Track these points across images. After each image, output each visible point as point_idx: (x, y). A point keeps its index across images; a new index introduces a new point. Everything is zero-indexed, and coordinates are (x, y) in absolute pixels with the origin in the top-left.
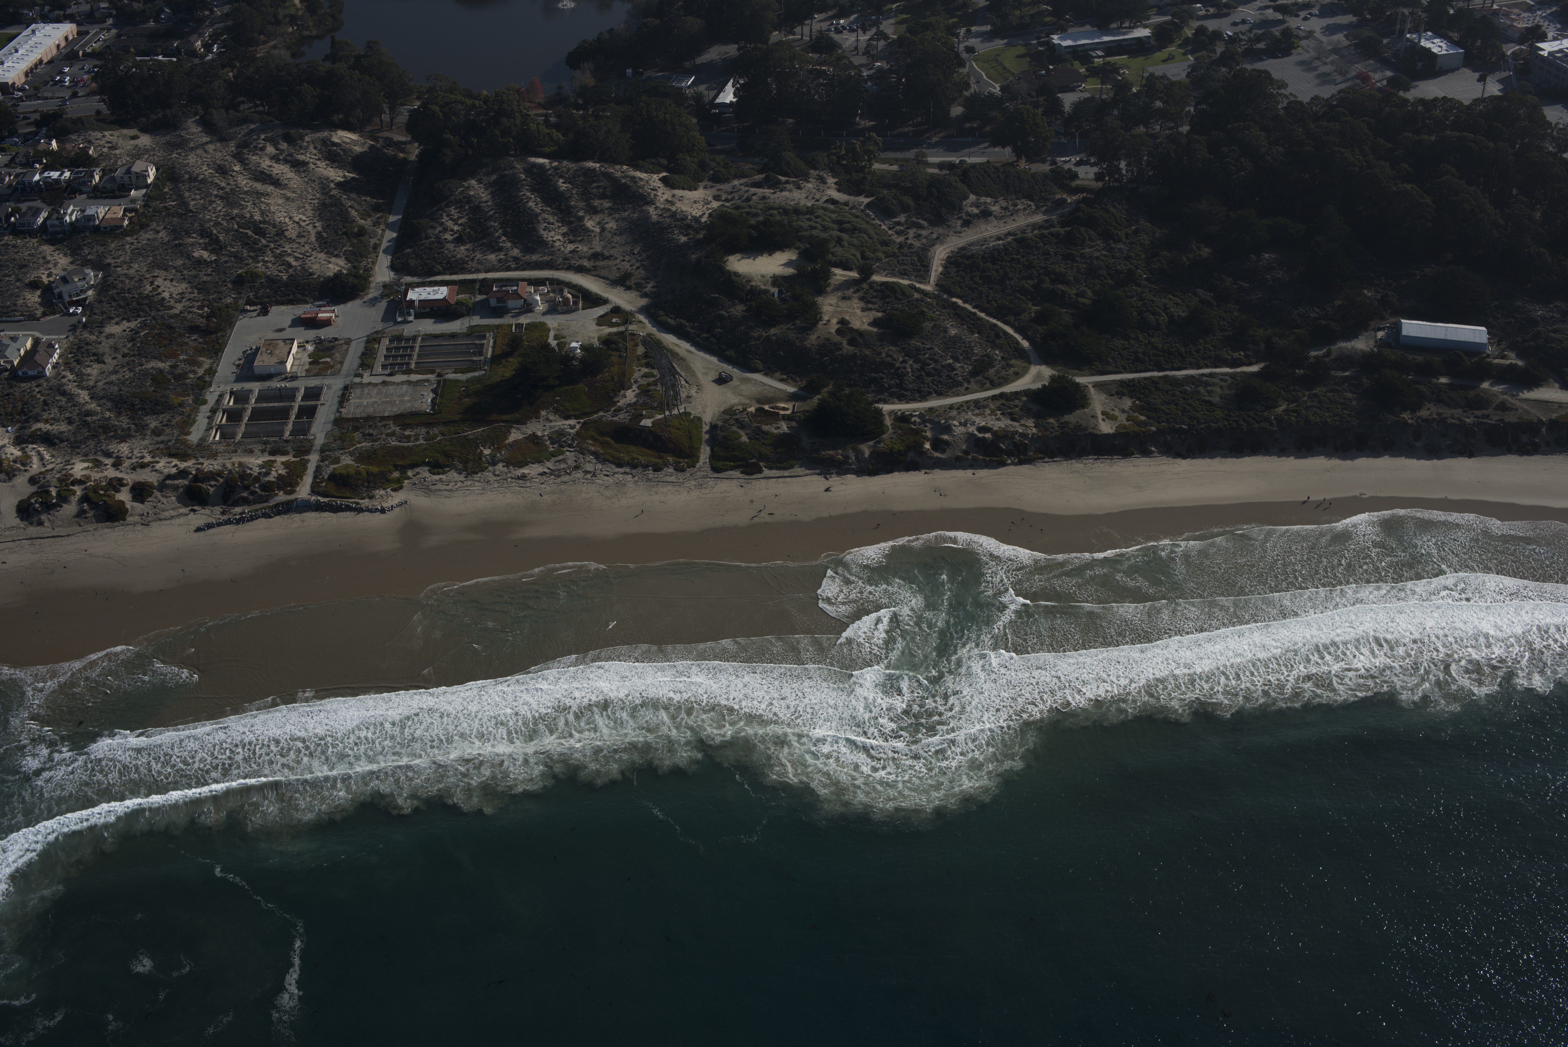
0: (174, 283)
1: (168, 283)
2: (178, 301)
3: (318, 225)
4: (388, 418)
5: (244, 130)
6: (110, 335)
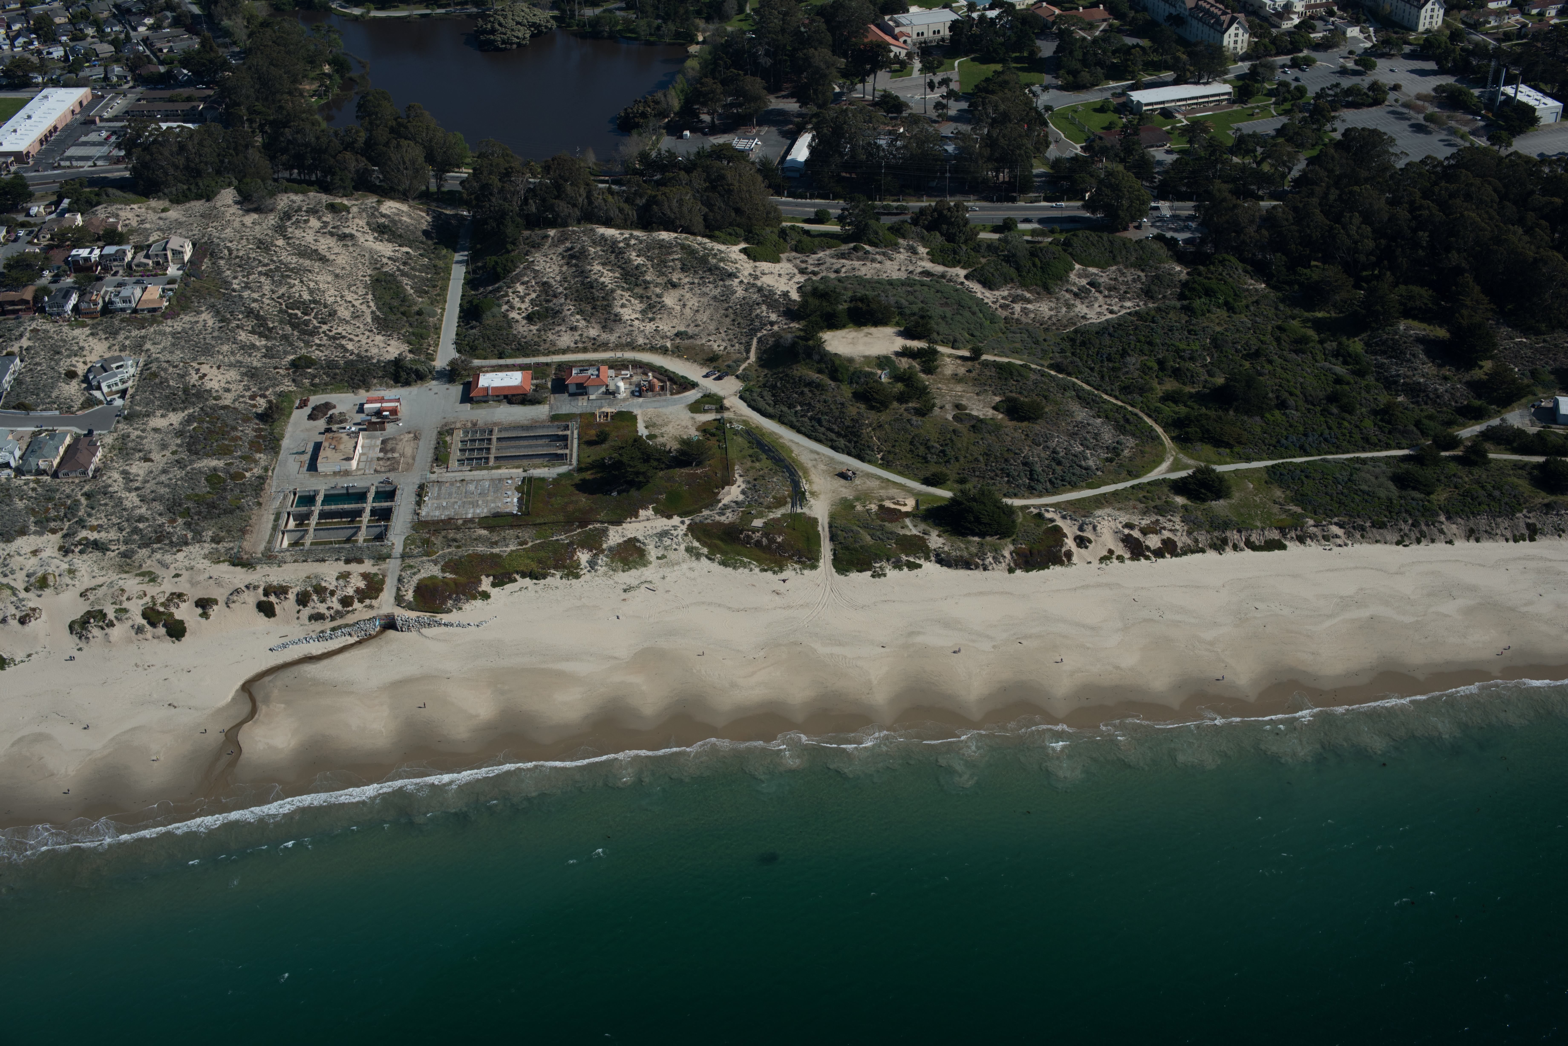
0: (222, 371)
1: (215, 371)
2: (228, 390)
3: (372, 304)
4: (471, 520)
5: (283, 201)
6: (156, 430)
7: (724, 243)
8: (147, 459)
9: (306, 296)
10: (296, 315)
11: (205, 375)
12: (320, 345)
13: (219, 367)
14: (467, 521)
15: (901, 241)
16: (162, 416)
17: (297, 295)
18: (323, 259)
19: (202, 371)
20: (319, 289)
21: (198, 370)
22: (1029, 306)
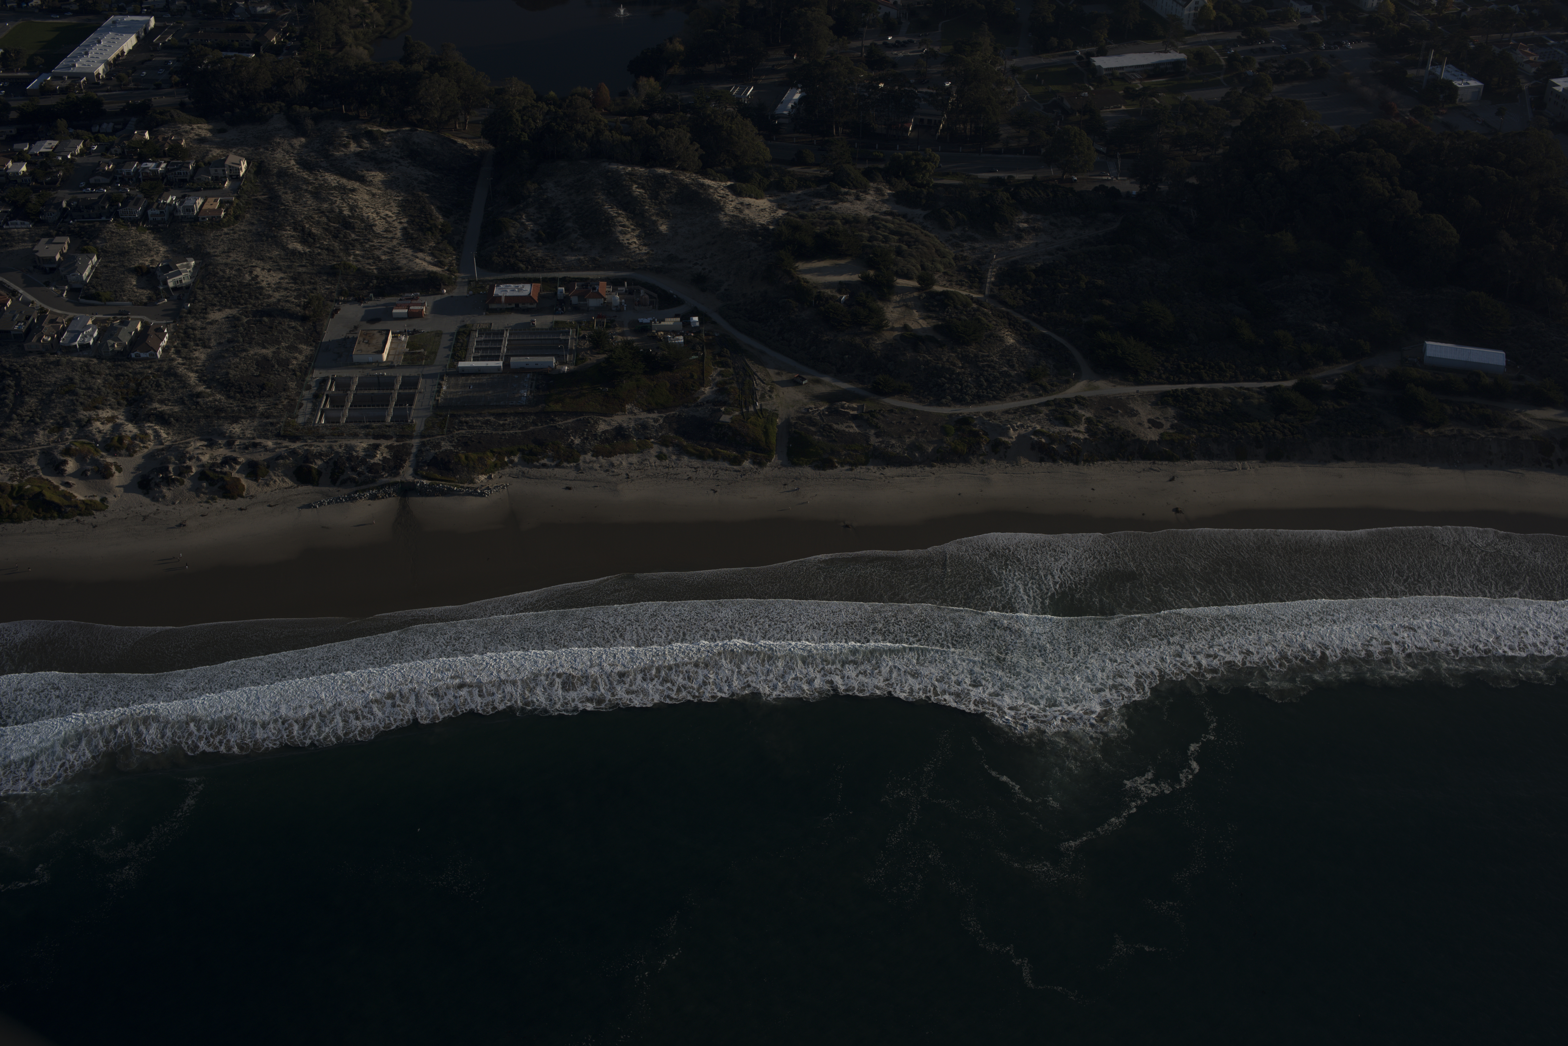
0: (272, 272)
1: (265, 272)
2: (276, 290)
3: (403, 221)
6: (214, 322)
7: (714, 180)
9: (346, 212)
10: (337, 228)
11: (257, 276)
12: (357, 255)
13: (269, 270)
15: (871, 184)
16: (219, 310)
17: (338, 210)
19: (255, 273)
20: (357, 206)
22: (977, 245)
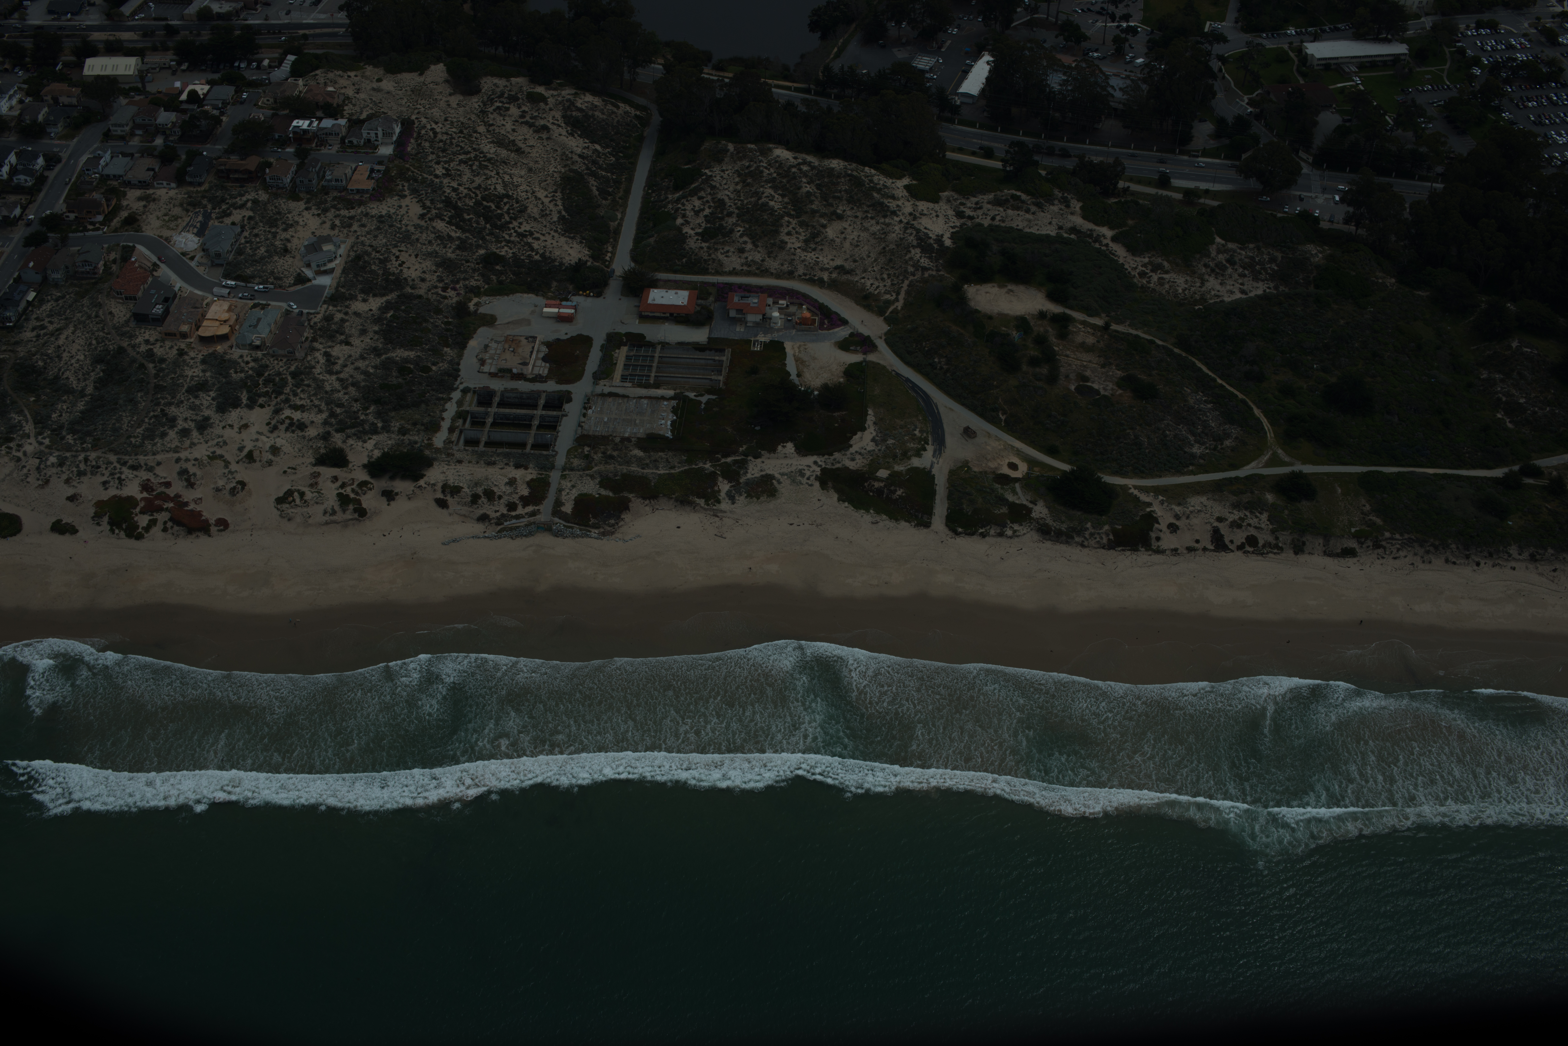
0: (419, 260)
1: (413, 259)
2: (423, 280)
3: (559, 203)
4: (628, 439)
5: (488, 83)
6: (356, 314)
7: (890, 177)
8: (348, 343)
9: (500, 189)
10: (490, 207)
11: (403, 263)
12: (509, 242)
14: (624, 440)
15: (1057, 192)
16: (363, 300)
17: (492, 187)
18: (519, 151)
19: (402, 258)
20: (512, 183)
21: (397, 257)
22: (1166, 277)
